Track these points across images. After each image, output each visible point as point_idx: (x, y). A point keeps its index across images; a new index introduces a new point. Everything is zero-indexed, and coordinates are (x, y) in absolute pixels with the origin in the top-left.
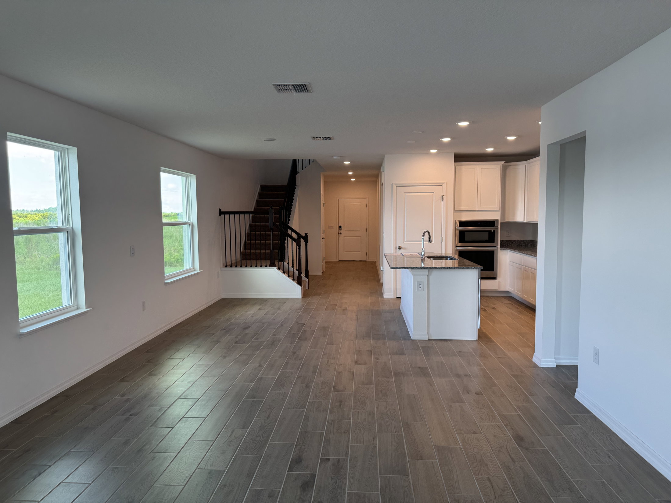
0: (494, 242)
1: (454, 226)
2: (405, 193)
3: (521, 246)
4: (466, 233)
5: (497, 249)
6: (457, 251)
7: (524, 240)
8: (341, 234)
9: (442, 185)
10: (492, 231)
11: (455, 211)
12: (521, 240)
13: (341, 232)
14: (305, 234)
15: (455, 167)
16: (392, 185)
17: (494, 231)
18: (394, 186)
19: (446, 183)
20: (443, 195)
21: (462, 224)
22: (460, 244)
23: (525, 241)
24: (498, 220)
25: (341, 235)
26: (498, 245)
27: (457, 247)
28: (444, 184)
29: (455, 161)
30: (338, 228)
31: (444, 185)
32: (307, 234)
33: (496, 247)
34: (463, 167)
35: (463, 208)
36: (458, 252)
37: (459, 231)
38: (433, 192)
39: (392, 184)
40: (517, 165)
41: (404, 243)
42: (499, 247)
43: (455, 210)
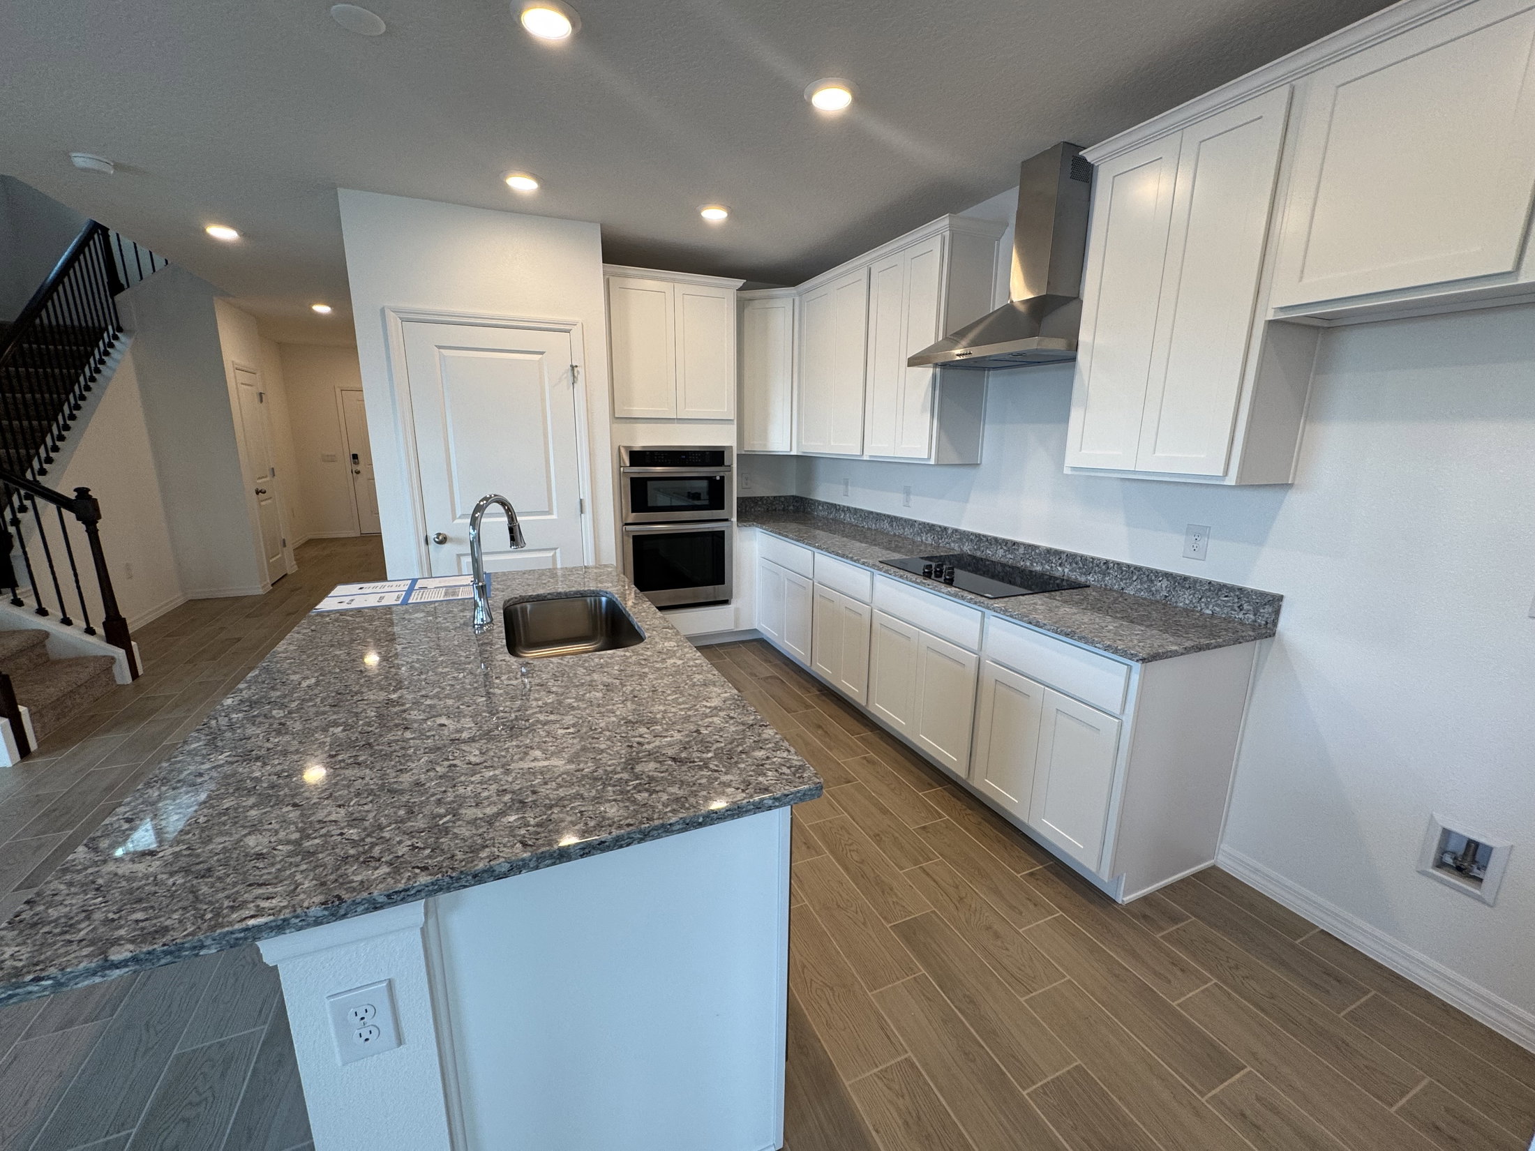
0: (723, 508)
1: (616, 466)
2: (439, 347)
3: (775, 510)
4: (649, 483)
5: (731, 526)
6: (628, 536)
7: (780, 497)
8: (358, 472)
9: (568, 331)
10: (718, 478)
11: (616, 419)
12: (775, 497)
13: (359, 468)
14: (76, 490)
15: (608, 280)
16: (383, 311)
17: (722, 478)
18: (393, 320)
19: (579, 325)
20: (574, 364)
21: (639, 457)
22: (632, 517)
23: (783, 499)
24: (731, 447)
25: (359, 475)
26: (732, 517)
27: (627, 524)
28: (574, 328)
29: (607, 259)
30: (348, 459)
31: (576, 331)
32: (88, 490)
33: (726, 520)
34: (633, 283)
35: (638, 410)
36: (631, 540)
37: (632, 479)
38: (542, 353)
39: (383, 308)
40: (771, 298)
41: (457, 521)
42: (734, 519)
43: (616, 416)
